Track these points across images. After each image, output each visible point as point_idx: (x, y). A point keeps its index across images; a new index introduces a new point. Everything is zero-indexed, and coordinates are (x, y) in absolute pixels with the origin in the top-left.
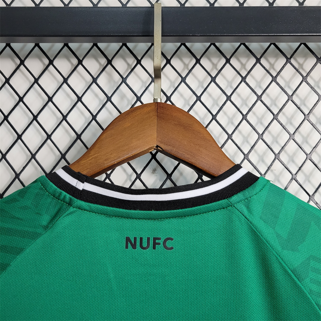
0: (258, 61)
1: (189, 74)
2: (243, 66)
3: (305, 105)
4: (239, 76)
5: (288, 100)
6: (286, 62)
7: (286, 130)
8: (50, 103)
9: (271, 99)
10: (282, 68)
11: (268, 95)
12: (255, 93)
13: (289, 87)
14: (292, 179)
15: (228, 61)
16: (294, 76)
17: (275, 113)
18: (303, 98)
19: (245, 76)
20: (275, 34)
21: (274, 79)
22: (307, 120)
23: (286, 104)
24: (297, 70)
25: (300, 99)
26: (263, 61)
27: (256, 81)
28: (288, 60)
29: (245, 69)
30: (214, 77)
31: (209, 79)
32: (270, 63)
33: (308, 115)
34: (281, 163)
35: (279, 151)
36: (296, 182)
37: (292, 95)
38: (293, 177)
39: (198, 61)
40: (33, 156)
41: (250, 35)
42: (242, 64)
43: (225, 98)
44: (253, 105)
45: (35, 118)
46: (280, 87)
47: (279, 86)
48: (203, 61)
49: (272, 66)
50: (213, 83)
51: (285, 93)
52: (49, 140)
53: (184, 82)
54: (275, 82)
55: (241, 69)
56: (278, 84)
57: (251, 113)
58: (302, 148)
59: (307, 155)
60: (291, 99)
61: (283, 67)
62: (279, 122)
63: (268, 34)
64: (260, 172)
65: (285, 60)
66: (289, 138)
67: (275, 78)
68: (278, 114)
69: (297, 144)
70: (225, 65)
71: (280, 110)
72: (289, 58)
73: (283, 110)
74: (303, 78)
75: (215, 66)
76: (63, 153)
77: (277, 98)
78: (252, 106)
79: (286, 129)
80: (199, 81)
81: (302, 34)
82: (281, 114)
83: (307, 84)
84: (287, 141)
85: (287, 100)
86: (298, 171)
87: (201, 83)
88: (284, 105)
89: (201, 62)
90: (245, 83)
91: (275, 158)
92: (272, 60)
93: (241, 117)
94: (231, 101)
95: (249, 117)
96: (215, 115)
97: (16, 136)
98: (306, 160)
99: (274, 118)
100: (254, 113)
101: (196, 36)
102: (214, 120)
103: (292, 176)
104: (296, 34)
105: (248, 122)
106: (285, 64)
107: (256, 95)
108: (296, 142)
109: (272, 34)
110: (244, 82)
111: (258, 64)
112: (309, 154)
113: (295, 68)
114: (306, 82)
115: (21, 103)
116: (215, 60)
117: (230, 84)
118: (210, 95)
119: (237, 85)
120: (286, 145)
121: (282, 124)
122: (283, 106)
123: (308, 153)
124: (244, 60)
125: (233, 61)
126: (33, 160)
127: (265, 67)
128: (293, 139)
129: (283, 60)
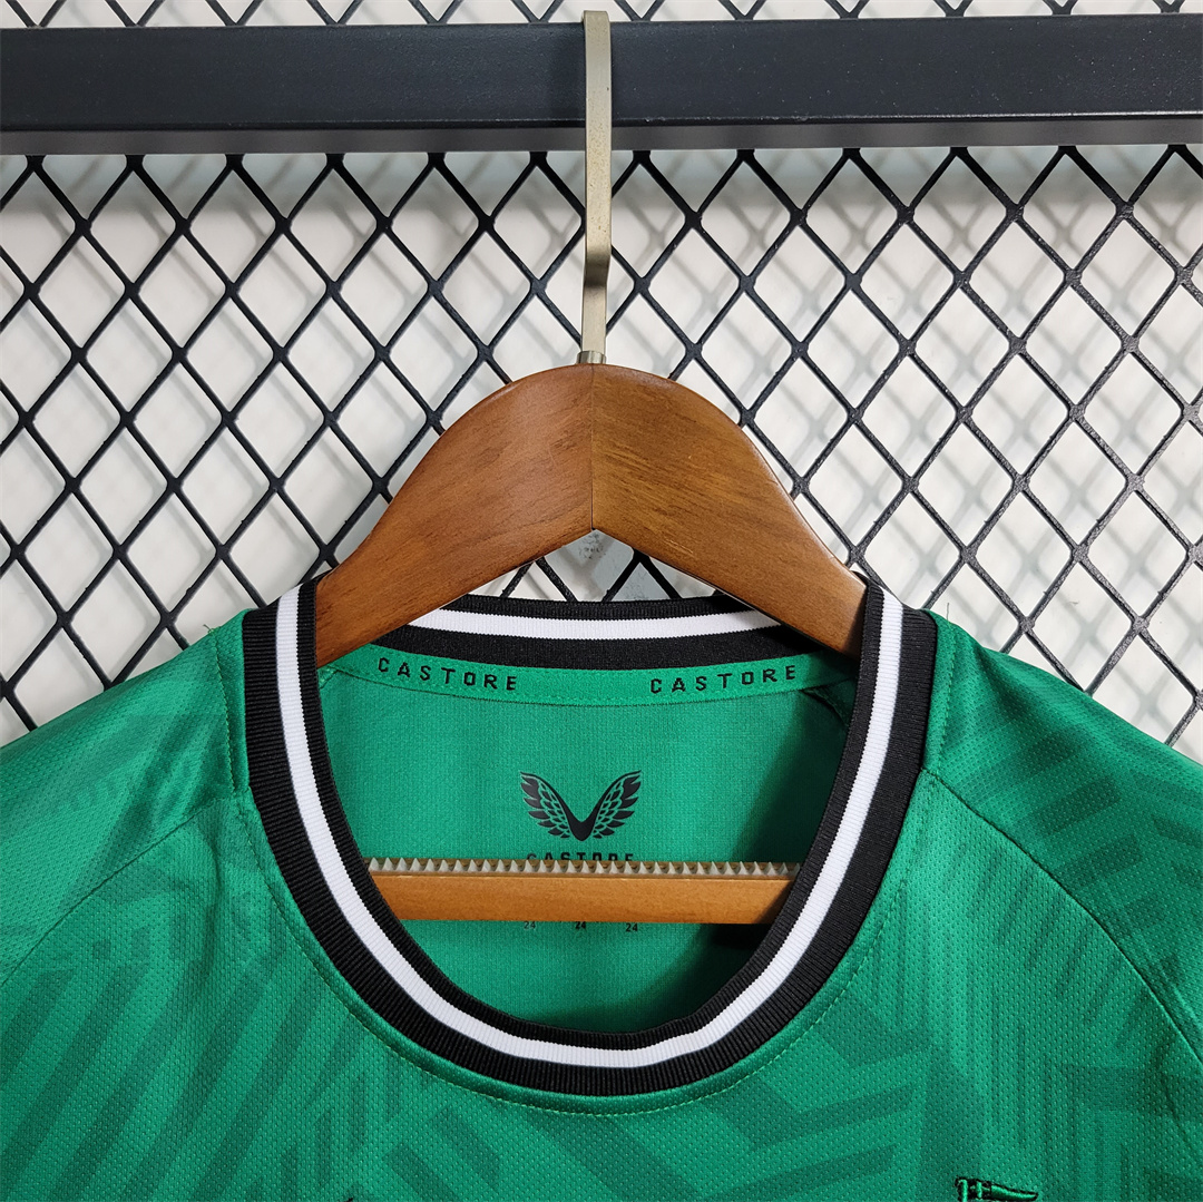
0: (1014, 213)
1: (765, 264)
2: (961, 233)
3: (1184, 372)
4: (944, 268)
5: (1122, 352)
6: (1115, 218)
7: (1112, 461)
8: (280, 368)
9: (1062, 352)
10: (1100, 237)
11: (1050, 338)
12: (1003, 329)
13: (1127, 308)
14: (1130, 635)
15: (905, 216)
16: (1144, 266)
17: (1075, 400)
18: (1177, 349)
19: (966, 270)
20: (1075, 114)
21: (1072, 278)
22: (1190, 422)
23: (1115, 365)
24: (1156, 246)
25: (1167, 351)
26: (1031, 214)
27: (1007, 287)
28: (1123, 209)
29: (968, 246)
30: (854, 272)
31: (840, 281)
32: (1057, 225)
33: (1193, 404)
34: (1094, 576)
35: (1087, 533)
36: (1148, 643)
37: (1137, 334)
38: (1137, 628)
39: (798, 218)
40: (222, 552)
41: (986, 116)
42: (954, 226)
43: (895, 348)
44: (995, 370)
45: (228, 419)
46: (1092, 307)
47: (1089, 304)
48: (818, 219)
49: (1064, 232)
50: (850, 296)
51: (1112, 328)
52: (276, 498)
53: (748, 294)
54: (1074, 289)
55: (952, 246)
56: (1085, 296)
57: (986, 399)
58: (1172, 525)
59: (1187, 547)
60: (1132, 348)
61: (1105, 235)
62: (1088, 432)
63: (1048, 115)
64: (1015, 610)
65: (1110, 211)
66: (1123, 486)
67: (1077, 274)
68: (1085, 401)
69: (1153, 509)
70: (896, 231)
71: (1092, 388)
72: (1127, 201)
73: (1104, 389)
74: (1176, 275)
75: (858, 233)
76: (326, 540)
77: (1081, 349)
78: (992, 374)
79: (1114, 457)
80: (803, 289)
81: (1173, 113)
82: (1094, 403)
83: (1192, 294)
84: (1118, 499)
85: (1119, 353)
86: (1153, 606)
87: (810, 296)
88: (1108, 371)
89: (811, 221)
90: (965, 292)
91: (1072, 558)
92: (1064, 213)
93: (951, 414)
94: (913, 357)
95: (979, 416)
96: (858, 408)
97: (163, 481)
98: (1183, 565)
99: (1069, 417)
100: (1001, 402)
101: (794, 122)
102: (853, 426)
103: (1133, 623)
104: (1151, 110)
105: (975, 431)
106: (1111, 222)
107: (1007, 337)
108: (1148, 503)
109: (1065, 112)
110: (962, 288)
111: (1014, 226)
112: (1197, 545)
113: (1149, 239)
114: (1187, 289)
115: (179, 369)
116: (859, 215)
117: (912, 297)
118: (843, 338)
119: (938, 300)
120: (1112, 512)
121: (1099, 438)
122: (1104, 373)
123: (1194, 542)
124: (961, 214)
125: (924, 216)
126: (221, 565)
127: (1039, 237)
128: (1137, 492)
129: (1106, 212)
